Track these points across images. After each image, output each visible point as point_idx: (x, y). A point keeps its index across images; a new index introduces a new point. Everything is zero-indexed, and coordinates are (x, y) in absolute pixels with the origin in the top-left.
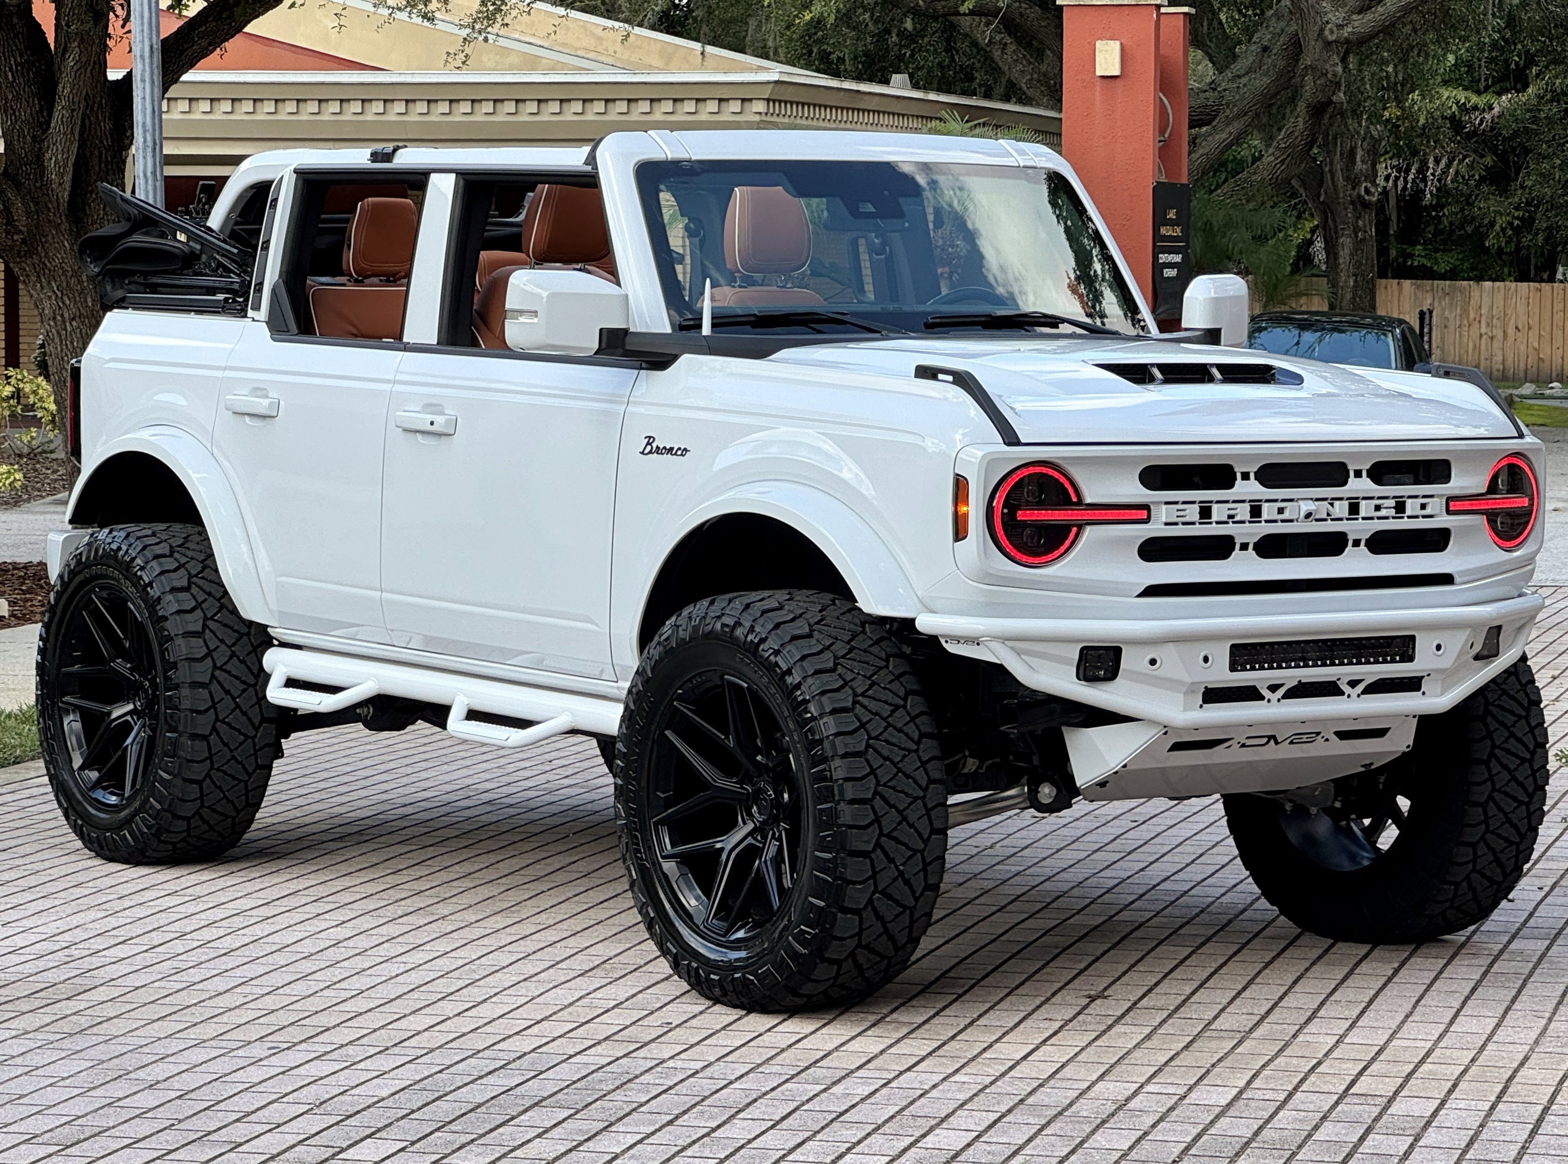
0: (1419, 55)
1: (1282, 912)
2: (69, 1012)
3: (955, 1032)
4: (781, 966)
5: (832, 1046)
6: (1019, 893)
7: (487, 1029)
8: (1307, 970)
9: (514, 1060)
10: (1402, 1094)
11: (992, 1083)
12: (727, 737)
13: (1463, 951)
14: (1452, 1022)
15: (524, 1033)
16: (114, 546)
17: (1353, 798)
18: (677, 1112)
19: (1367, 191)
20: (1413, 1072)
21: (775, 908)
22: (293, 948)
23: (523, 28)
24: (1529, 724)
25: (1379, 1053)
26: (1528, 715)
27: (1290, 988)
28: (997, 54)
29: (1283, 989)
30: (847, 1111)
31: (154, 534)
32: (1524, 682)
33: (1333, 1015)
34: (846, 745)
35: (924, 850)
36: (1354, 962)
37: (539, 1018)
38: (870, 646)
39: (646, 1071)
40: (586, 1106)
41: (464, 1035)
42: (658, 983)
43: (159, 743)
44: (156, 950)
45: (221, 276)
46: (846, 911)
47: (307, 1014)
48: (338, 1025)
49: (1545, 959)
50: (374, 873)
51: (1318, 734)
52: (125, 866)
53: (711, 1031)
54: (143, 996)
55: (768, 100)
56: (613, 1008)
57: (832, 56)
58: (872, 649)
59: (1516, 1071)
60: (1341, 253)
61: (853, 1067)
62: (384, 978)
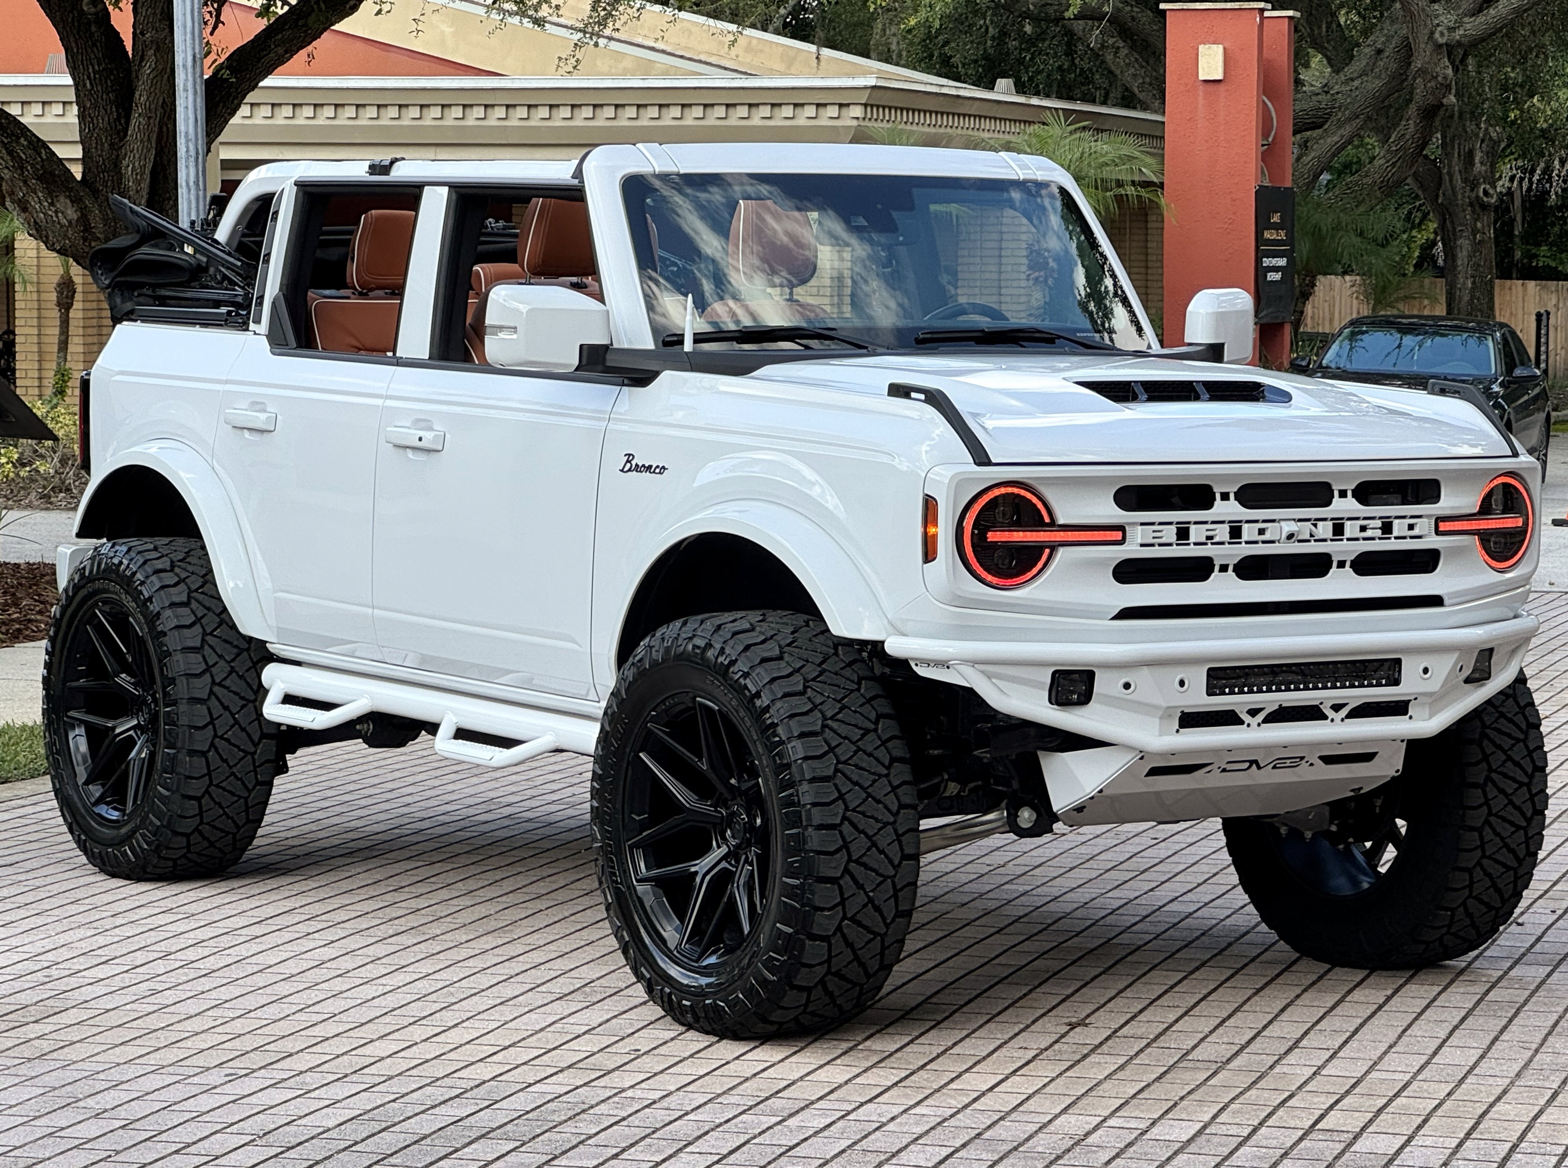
0: (1537, 56)
1: (1281, 937)
2: (32, 1036)
3: (926, 1060)
4: (750, 993)
5: (797, 1076)
6: (1021, 914)
7: (451, 1055)
8: (1298, 996)
9: (472, 1089)
10: (1370, 1129)
11: (952, 1116)
12: (700, 760)
13: (1461, 978)
14: (1435, 1053)
15: (488, 1060)
16: (116, 561)
17: (1351, 821)
18: (624, 1145)
19: (1486, 193)
20: (1386, 1106)
21: (746, 932)
22: (274, 969)
23: (646, 32)
24: (1527, 747)
25: (1354, 1086)
26: (1526, 738)
27: (1277, 1016)
28: (1109, 57)
29: (1269, 1017)
30: (798, 1145)
31: (156, 549)
32: (1522, 704)
33: (1316, 1045)
34: (814, 769)
35: (895, 876)
36: (1347, 989)
37: (507, 1043)
38: (842, 669)
39: (603, 1101)
40: (534, 1138)
41: (427, 1061)
42: (636, 1007)
43: (159, 759)
44: (137, 970)
45: (226, 289)
46: (814, 937)
47: (273, 1039)
48: (302, 1051)
49: (1544, 987)
50: (375, 890)
51: (1302, 758)
52: (128, 882)
53: (678, 1059)
54: (113, 1019)
55: (865, 105)
56: (584, 1034)
57: (953, 60)
58: (843, 672)
59: (1492, 1105)
60: (1460, 255)
61: (814, 1098)
62: (359, 1001)
